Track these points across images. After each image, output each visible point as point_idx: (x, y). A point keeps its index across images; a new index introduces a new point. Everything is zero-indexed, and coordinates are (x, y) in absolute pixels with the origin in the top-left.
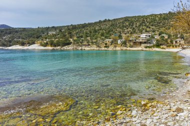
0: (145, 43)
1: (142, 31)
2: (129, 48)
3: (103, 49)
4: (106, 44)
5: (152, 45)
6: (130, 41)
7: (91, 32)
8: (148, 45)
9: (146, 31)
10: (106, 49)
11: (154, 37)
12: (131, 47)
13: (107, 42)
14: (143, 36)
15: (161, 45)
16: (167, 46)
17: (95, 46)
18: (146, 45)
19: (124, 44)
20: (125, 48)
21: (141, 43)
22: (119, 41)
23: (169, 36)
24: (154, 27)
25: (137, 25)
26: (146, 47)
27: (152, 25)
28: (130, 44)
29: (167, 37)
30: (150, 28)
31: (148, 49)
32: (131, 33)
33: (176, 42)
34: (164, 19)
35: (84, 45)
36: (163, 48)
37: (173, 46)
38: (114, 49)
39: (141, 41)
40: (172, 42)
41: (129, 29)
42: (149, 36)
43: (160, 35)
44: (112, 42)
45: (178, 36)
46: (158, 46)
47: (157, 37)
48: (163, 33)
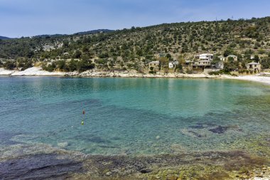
0: (208, 67)
1: (197, 49)
2: (186, 75)
3: (149, 75)
4: (152, 68)
5: (218, 70)
6: (187, 64)
7: (118, 49)
8: (214, 70)
9: (204, 49)
10: (152, 75)
11: (219, 59)
12: (190, 72)
13: (153, 66)
14: (203, 56)
15: (231, 70)
16: (239, 72)
17: (135, 71)
18: (210, 70)
19: (179, 68)
20: (181, 75)
21: (202, 68)
22: (170, 64)
23: (239, 57)
24: (212, 43)
25: (188, 39)
26: (211, 73)
27: (210, 40)
28: (188, 69)
29: (236, 59)
30: (207, 44)
31: (213, 76)
32: (183, 52)
33: (251, 66)
34: (224, 30)
35: (117, 69)
36: (233, 75)
37: (247, 72)
38: (165, 76)
39: (202, 64)
40: (244, 66)
41: (177, 46)
42: (212, 57)
43: (225, 55)
44: (159, 66)
45: (252, 58)
46: (227, 71)
47: (222, 58)
48: (230, 53)
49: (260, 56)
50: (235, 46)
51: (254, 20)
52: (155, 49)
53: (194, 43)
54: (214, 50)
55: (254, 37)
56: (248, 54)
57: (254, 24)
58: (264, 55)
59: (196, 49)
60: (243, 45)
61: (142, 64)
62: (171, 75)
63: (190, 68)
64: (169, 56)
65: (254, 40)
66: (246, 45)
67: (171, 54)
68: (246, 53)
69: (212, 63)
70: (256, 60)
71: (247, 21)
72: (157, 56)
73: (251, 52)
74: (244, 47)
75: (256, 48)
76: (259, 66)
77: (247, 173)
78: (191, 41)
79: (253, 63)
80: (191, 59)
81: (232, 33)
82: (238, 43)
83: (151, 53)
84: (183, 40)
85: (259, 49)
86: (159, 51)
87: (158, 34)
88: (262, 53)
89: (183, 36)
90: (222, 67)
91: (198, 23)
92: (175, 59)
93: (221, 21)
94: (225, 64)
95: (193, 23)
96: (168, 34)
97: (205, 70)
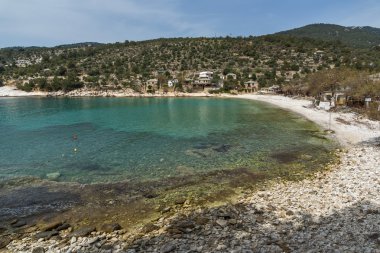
0: (208, 85)
2: (187, 94)
3: (147, 95)
4: (150, 87)
5: (218, 89)
6: (187, 82)
8: (214, 89)
9: (203, 67)
10: (150, 95)
11: (219, 77)
12: (190, 91)
13: (151, 84)
14: (203, 74)
15: (231, 88)
16: (239, 91)
18: (211, 89)
19: (179, 87)
20: (181, 94)
21: (202, 87)
22: (170, 82)
23: (238, 76)
24: (211, 60)
25: (187, 55)
26: (211, 92)
27: (209, 57)
28: (188, 88)
29: (235, 78)
31: (214, 95)
32: (182, 69)
33: (249, 85)
34: (223, 48)
36: (233, 94)
37: (246, 91)
39: (202, 82)
40: (243, 85)
41: (176, 63)
42: (212, 75)
43: (225, 74)
44: (158, 84)
45: (250, 76)
46: (227, 89)
47: (222, 77)
48: (229, 71)
49: (257, 74)
50: (233, 64)
51: (251, 38)
52: (153, 66)
53: (194, 60)
54: (214, 68)
55: (252, 55)
56: (246, 72)
57: (251, 42)
58: (260, 74)
59: (196, 67)
60: (241, 63)
61: (139, 83)
62: (171, 94)
63: (190, 87)
64: (168, 74)
65: (252, 59)
66: (244, 63)
67: (170, 71)
68: (244, 71)
69: (212, 82)
70: (254, 78)
71: (245, 39)
72: (155, 73)
73: (249, 71)
74: (242, 66)
76: (256, 85)
77: (251, 188)
78: (190, 58)
79: (251, 82)
80: (191, 77)
81: (231, 50)
83: (148, 71)
84: (182, 57)
85: (256, 67)
86: (157, 69)
87: (156, 50)
88: (259, 71)
89: (182, 52)
90: (222, 86)
91: (197, 39)
92: (174, 77)
93: (220, 38)
94: (225, 83)
95: (192, 39)
96: (166, 50)
97: (206, 89)
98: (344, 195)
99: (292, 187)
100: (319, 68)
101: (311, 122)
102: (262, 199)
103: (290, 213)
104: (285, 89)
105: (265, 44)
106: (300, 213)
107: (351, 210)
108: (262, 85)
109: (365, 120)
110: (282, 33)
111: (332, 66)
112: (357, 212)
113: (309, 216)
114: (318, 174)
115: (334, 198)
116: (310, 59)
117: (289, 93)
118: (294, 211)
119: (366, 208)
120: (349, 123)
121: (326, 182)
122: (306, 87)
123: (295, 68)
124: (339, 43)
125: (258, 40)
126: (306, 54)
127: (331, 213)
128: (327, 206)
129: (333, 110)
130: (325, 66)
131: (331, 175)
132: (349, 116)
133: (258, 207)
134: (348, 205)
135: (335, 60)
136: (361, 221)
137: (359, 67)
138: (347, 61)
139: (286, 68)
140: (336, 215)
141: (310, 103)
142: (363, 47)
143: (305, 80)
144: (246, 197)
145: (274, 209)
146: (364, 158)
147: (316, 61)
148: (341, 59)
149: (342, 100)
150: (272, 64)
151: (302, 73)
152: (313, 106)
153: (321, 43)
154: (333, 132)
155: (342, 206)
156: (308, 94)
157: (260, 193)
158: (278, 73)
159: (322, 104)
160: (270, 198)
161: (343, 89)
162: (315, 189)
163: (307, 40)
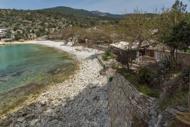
0: (4, 37)
5: (11, 39)
8: (8, 39)
11: (11, 32)
15: (20, 38)
16: (25, 39)
18: (6, 39)
23: (24, 31)
24: (5, 22)
26: (6, 41)
27: (2, 21)
29: (22, 32)
30: (1, 23)
31: (8, 43)
33: (31, 36)
34: (11, 15)
36: (21, 41)
37: (29, 39)
40: (27, 36)
42: (6, 31)
43: (15, 30)
45: (31, 31)
46: (17, 39)
47: (13, 32)
48: (17, 29)
49: (35, 30)
50: (20, 25)
51: (28, 11)
54: (7, 27)
55: (31, 20)
56: (28, 29)
57: (29, 13)
58: (37, 30)
65: (31, 22)
66: (26, 24)
69: (6, 35)
70: (33, 32)
71: (25, 11)
73: (30, 28)
74: (25, 25)
75: (32, 26)
76: (35, 36)
79: (32, 34)
81: (17, 17)
82: (21, 23)
85: (34, 26)
88: (36, 29)
90: (14, 37)
93: (9, 10)
94: (15, 35)
97: (2, 40)
98: (83, 83)
99: (60, 86)
100: (66, 27)
101: (65, 52)
102: (45, 97)
103: (60, 100)
104: (51, 37)
105: (37, 14)
106: (65, 98)
107: (86, 89)
108: (38, 36)
109: (87, 48)
110: (46, 9)
111: (71, 26)
112: (88, 89)
113: (69, 98)
114: (71, 77)
115: (79, 86)
116: (61, 23)
117: (53, 39)
118: (62, 98)
119: (91, 86)
120: (80, 51)
121: (75, 79)
122: (61, 36)
123: (55, 27)
124: (72, 15)
125: (33, 12)
126: (58, 20)
127: (78, 93)
128: (76, 90)
129: (74, 45)
130: (68, 26)
131: (76, 76)
132: (80, 48)
133: (43, 102)
134: (85, 87)
135: (72, 23)
136: (90, 93)
137: (81, 26)
138: (76, 24)
139: (50, 27)
140: (80, 94)
141: (63, 43)
142: (81, 18)
143: (60, 32)
144: (35, 99)
145: (52, 100)
146: (88, 65)
147: (64, 23)
148: (74, 23)
149: (77, 41)
150: (42, 25)
151: (58, 29)
152: (65, 44)
153: (65, 15)
154: (75, 55)
155: (82, 88)
156: (62, 39)
157: (43, 94)
158: (46, 29)
159: (69, 43)
160: (49, 95)
161: (76, 36)
162: (70, 84)
163: (59, 13)
